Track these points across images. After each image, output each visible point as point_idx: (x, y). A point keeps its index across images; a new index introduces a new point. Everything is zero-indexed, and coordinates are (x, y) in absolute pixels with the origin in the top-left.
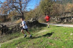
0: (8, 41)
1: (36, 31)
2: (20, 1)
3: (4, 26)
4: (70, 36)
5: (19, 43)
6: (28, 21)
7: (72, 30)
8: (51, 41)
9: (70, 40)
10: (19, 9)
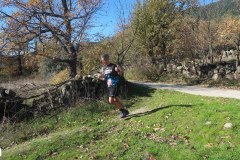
0: (16, 146)
1: (113, 111)
2: (66, 10)
3: (7, 92)
4: (222, 132)
5: (52, 153)
6: (86, 78)
7: (231, 109)
8: (155, 150)
9: (222, 146)
10: (62, 35)
